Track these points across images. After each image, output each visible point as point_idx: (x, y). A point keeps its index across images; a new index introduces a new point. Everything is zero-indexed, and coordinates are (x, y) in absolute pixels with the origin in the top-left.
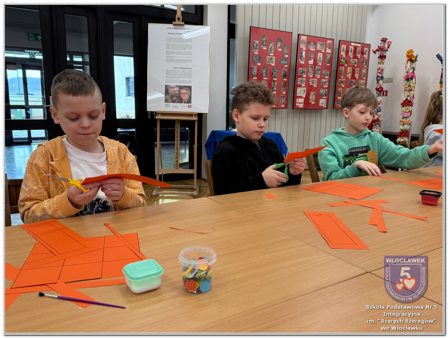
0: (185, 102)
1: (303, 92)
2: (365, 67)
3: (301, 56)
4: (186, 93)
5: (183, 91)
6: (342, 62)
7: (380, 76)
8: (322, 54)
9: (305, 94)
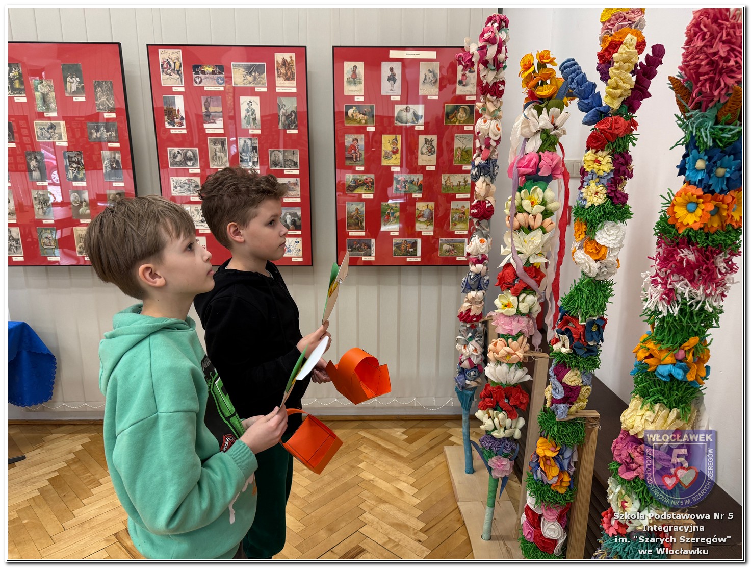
3: (171, 113)
6: (353, 119)
8: (256, 99)
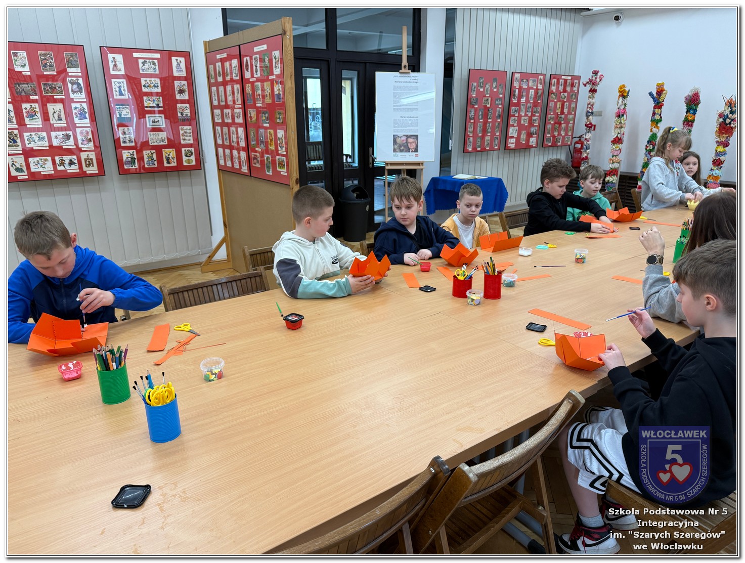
0: (412, 152)
1: (515, 132)
2: (575, 100)
3: (514, 95)
4: (413, 142)
5: (410, 140)
7: (590, 111)
9: (516, 134)
